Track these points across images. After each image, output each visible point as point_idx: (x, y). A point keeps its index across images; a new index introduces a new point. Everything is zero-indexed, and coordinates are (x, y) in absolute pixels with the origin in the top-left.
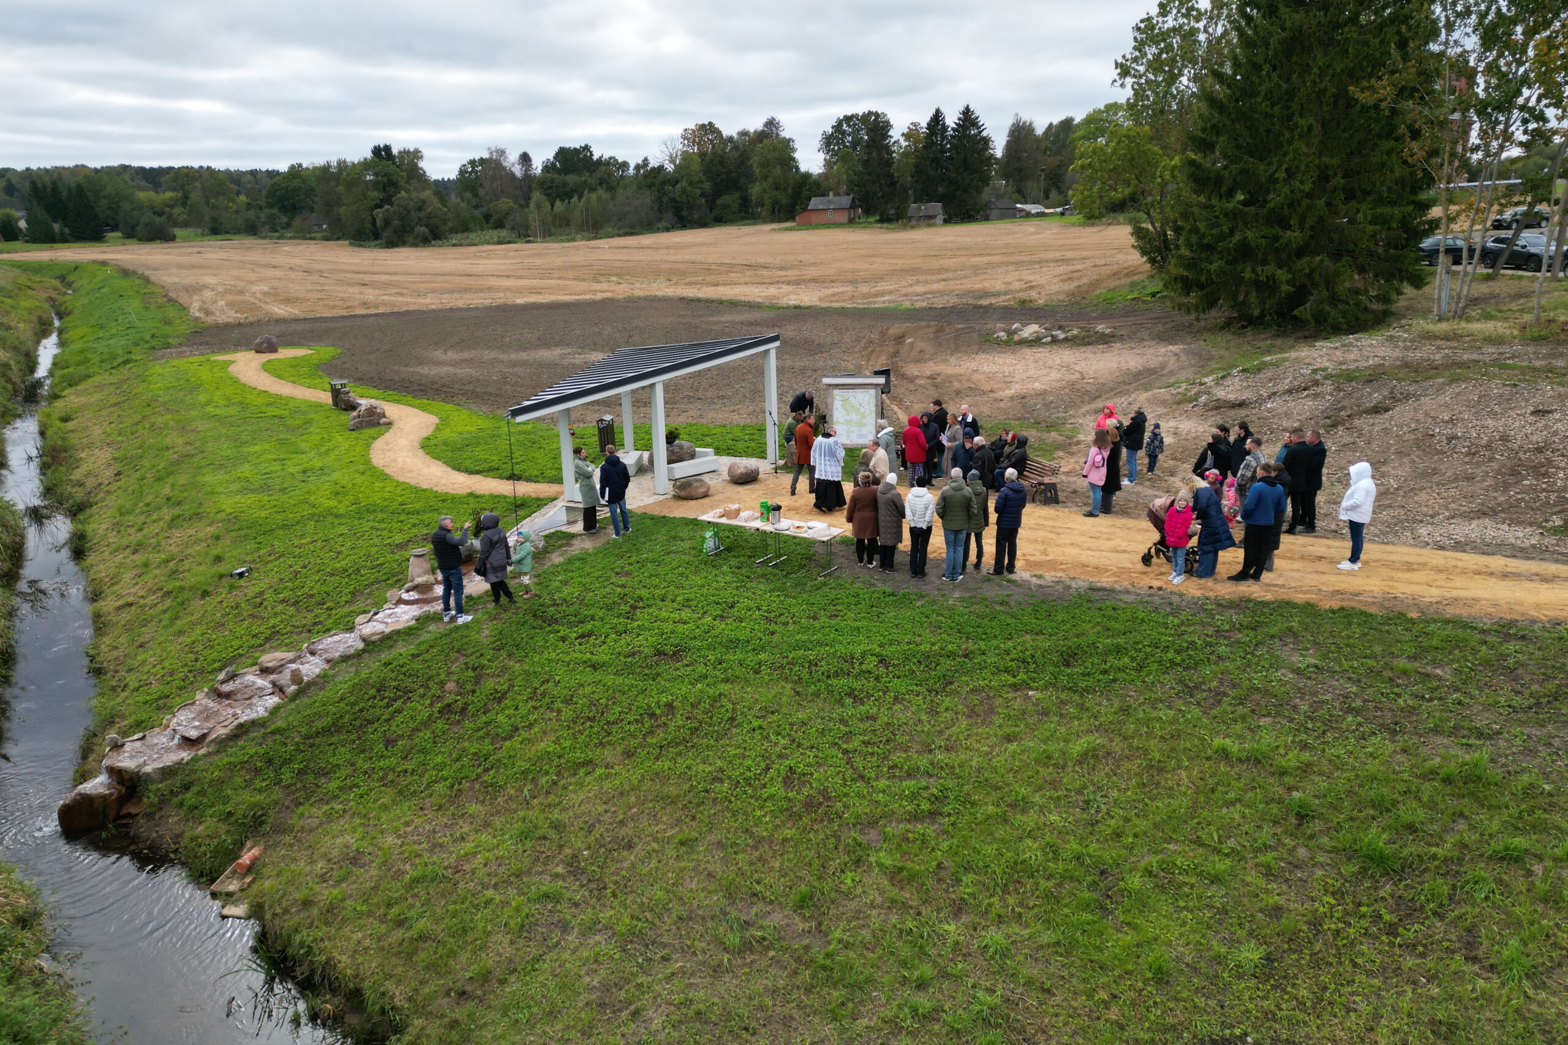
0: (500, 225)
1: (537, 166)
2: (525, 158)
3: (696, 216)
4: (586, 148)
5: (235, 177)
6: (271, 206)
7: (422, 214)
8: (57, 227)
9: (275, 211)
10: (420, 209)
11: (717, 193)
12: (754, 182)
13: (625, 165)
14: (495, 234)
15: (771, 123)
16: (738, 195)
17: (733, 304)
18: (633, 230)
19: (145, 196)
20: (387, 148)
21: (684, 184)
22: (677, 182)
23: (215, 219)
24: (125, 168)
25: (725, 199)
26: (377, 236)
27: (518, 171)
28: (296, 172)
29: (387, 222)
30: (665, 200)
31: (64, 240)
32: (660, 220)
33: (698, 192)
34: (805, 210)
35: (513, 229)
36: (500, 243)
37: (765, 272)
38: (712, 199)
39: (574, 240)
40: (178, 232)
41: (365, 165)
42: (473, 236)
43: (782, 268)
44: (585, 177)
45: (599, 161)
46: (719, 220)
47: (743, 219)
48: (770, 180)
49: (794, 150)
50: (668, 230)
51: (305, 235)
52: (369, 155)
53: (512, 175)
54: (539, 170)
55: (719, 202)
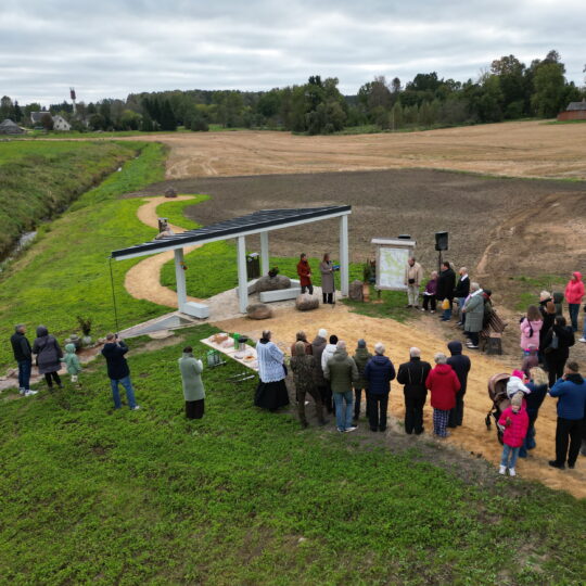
0: (373, 122)
1: (403, 86)
2: (397, 81)
3: (493, 115)
4: (434, 74)
5: (249, 96)
6: (259, 112)
7: (330, 116)
8: (154, 123)
9: (261, 115)
10: (330, 113)
11: (509, 101)
12: (534, 93)
13: (459, 83)
14: (370, 127)
15: (553, 54)
16: (522, 101)
17: (464, 174)
18: (450, 125)
19: (200, 106)
20: (318, 78)
21: (487, 95)
22: (483, 94)
23: (230, 120)
24: (197, 91)
25: (514, 104)
26: (306, 128)
27: (391, 89)
28: (273, 93)
29: (312, 120)
30: (474, 105)
31: (156, 130)
32: (469, 118)
33: (495, 100)
34: (565, 111)
35: (379, 124)
36: (371, 132)
37: (512, 153)
38: (504, 104)
39: (413, 131)
40: (210, 126)
41: (305, 88)
42: (357, 128)
43: (526, 150)
44: (429, 92)
45: (441, 82)
46: (509, 118)
47: (525, 117)
48: (545, 91)
49: (564, 71)
50: (472, 124)
51: (273, 128)
52: (307, 82)
53: (388, 91)
54: (404, 89)
55: (510, 106)
